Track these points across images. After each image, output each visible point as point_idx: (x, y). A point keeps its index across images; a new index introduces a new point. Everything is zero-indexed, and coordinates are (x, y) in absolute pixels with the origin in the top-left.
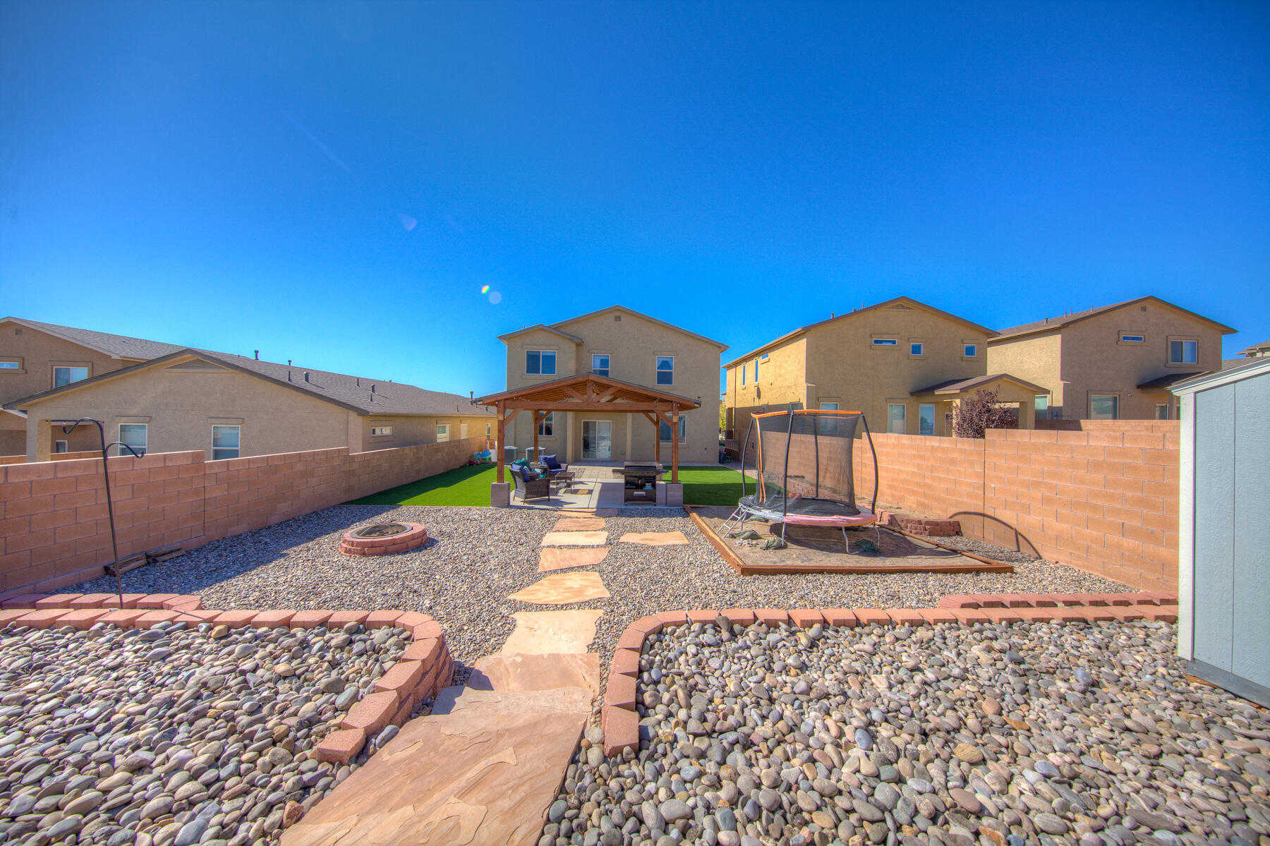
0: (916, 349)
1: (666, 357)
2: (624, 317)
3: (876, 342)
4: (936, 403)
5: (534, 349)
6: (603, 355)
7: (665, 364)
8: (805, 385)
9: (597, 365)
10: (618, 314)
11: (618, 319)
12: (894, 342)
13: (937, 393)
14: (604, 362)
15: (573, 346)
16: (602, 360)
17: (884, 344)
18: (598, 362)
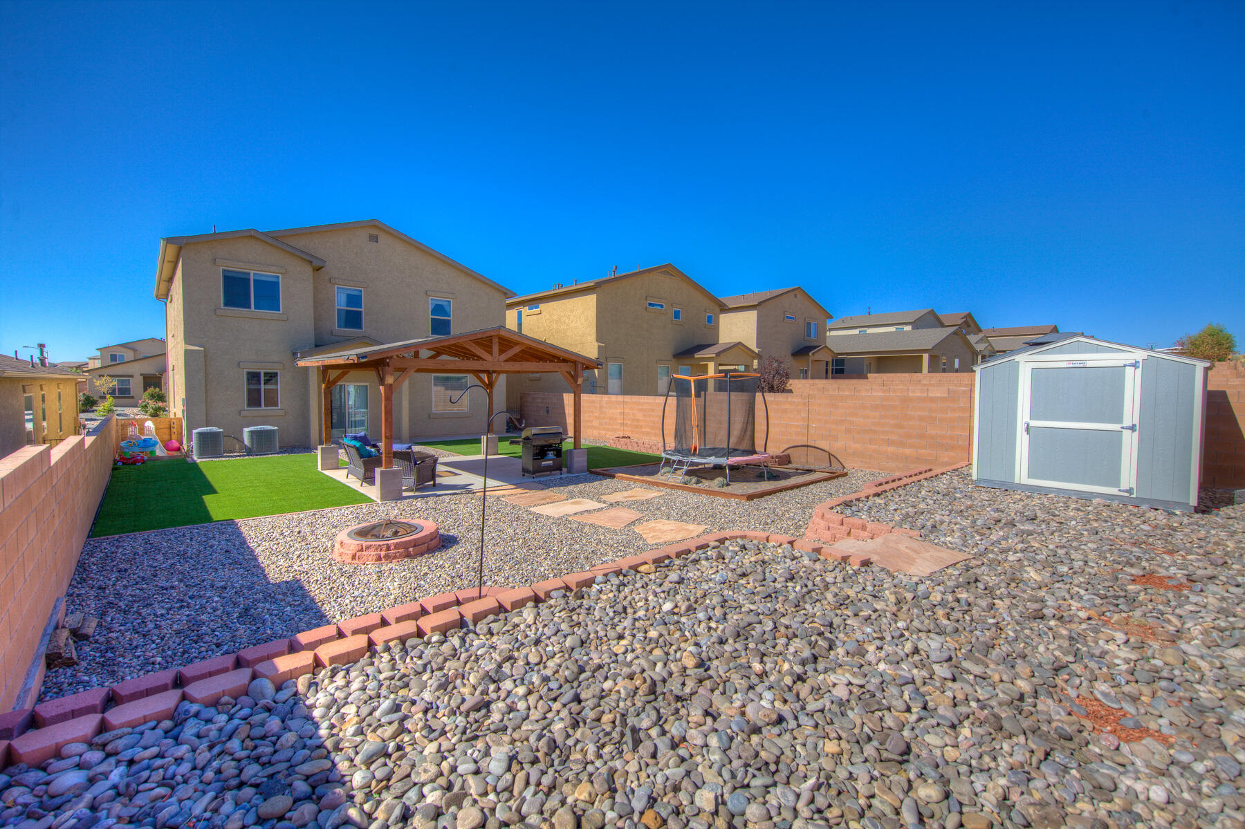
0: (677, 315)
1: (441, 300)
2: (383, 237)
3: (650, 304)
4: (692, 365)
5: (238, 267)
6: (353, 289)
7: (438, 309)
8: (596, 344)
9: (341, 302)
10: (374, 232)
11: (374, 239)
12: (662, 306)
13: (696, 356)
14: (354, 300)
15: (309, 269)
16: (348, 295)
17: (655, 307)
18: (343, 299)
